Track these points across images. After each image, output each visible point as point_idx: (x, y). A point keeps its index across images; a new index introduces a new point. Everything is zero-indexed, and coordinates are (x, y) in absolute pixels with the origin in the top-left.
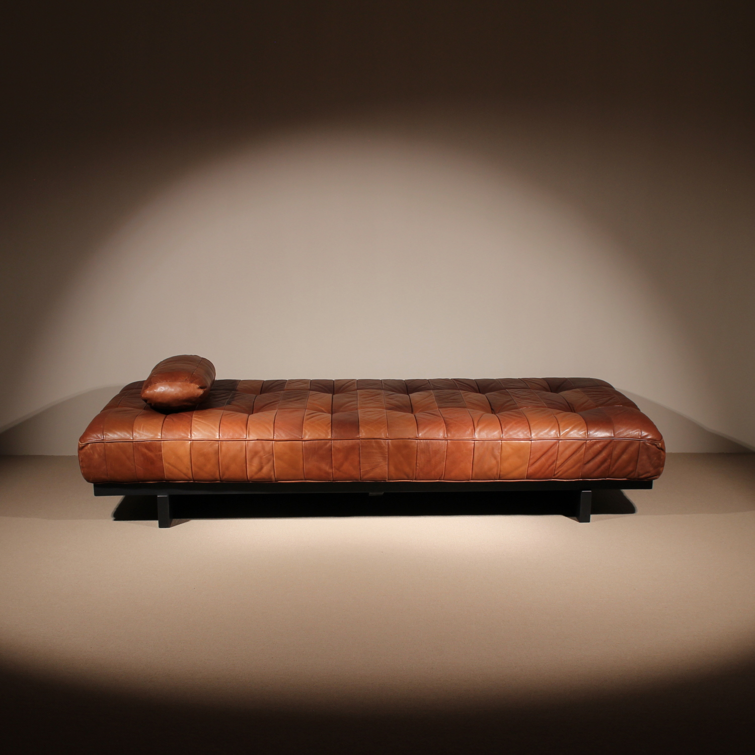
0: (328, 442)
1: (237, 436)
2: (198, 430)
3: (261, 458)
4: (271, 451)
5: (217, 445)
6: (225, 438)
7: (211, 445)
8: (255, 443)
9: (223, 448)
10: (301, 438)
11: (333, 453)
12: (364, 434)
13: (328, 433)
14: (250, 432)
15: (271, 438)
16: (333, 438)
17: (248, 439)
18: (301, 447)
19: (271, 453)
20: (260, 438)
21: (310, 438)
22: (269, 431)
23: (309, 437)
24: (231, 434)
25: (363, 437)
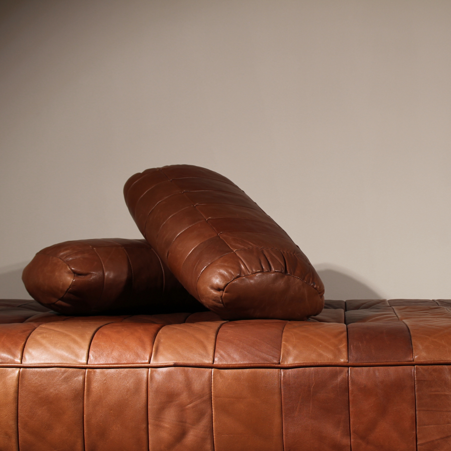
0: (341, 372)
1: (128, 358)
2: (41, 345)
3: (182, 408)
4: (207, 390)
5: (81, 378)
6: (102, 361)
7: (67, 379)
8: (169, 374)
9: (95, 385)
10: (275, 361)
11: (350, 399)
12: (424, 354)
13: (339, 351)
14: (161, 348)
15: (208, 361)
16: (351, 363)
17: (153, 363)
18: (276, 382)
19: (206, 397)
20: (181, 362)
21: (297, 362)
22: (205, 348)
23: (295, 359)
24: (115, 354)
25: (422, 361)
